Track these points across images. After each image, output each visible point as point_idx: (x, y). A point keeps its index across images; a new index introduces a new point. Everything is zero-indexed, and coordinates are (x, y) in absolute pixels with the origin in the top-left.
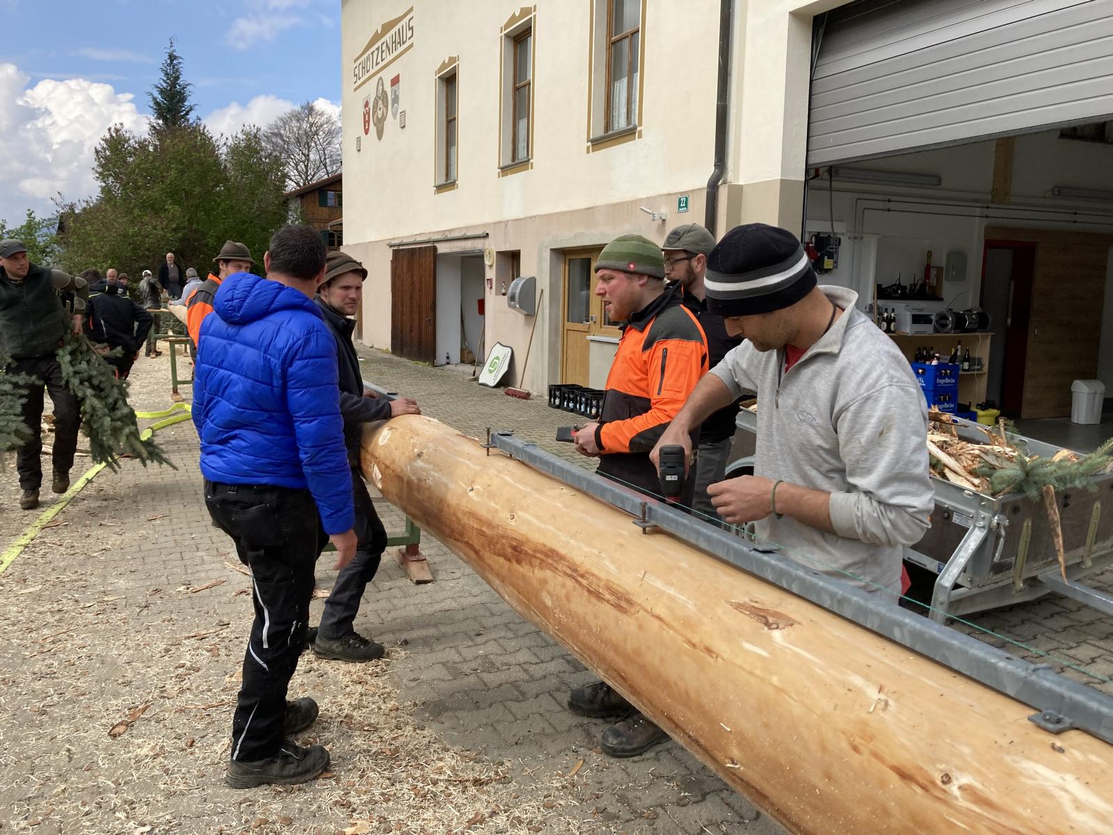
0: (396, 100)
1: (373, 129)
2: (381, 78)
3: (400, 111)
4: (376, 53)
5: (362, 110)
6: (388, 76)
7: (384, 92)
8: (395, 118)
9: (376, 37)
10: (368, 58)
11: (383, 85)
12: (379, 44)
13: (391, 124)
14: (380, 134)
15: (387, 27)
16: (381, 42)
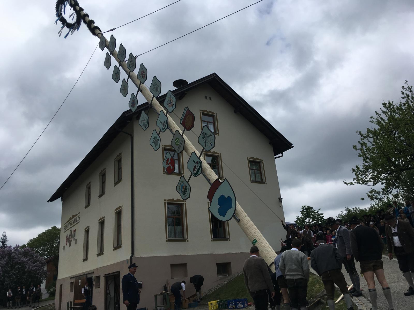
0: (75, 236)
1: (68, 244)
2: (71, 230)
3: (76, 239)
4: (70, 223)
5: (65, 238)
6: (73, 229)
7: (72, 234)
9: (71, 219)
10: (68, 224)
11: (71, 232)
13: (73, 242)
14: (70, 245)
15: (74, 216)
16: (72, 220)
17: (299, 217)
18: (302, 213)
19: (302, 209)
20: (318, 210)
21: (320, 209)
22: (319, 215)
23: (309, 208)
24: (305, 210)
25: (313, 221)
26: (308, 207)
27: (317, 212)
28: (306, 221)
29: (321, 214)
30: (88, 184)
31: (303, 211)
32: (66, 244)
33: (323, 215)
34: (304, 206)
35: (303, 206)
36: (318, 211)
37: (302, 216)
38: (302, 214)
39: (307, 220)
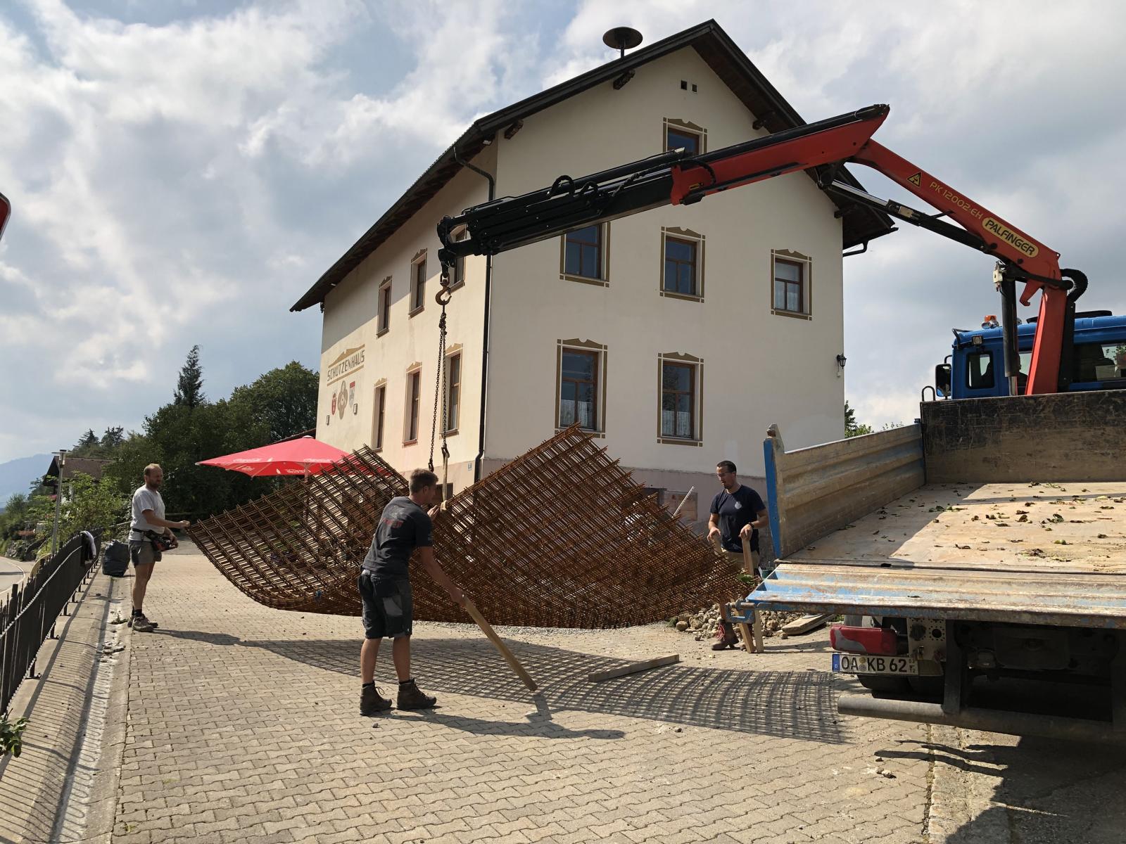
0: (352, 396)
1: (337, 411)
2: (344, 381)
3: (354, 403)
4: (342, 366)
5: (330, 399)
6: (348, 380)
7: (345, 390)
8: (351, 407)
9: (342, 356)
10: (337, 368)
11: (345, 385)
12: (344, 360)
13: (348, 410)
14: (341, 416)
15: (350, 352)
16: (346, 359)
30: (384, 282)
32: (333, 413)
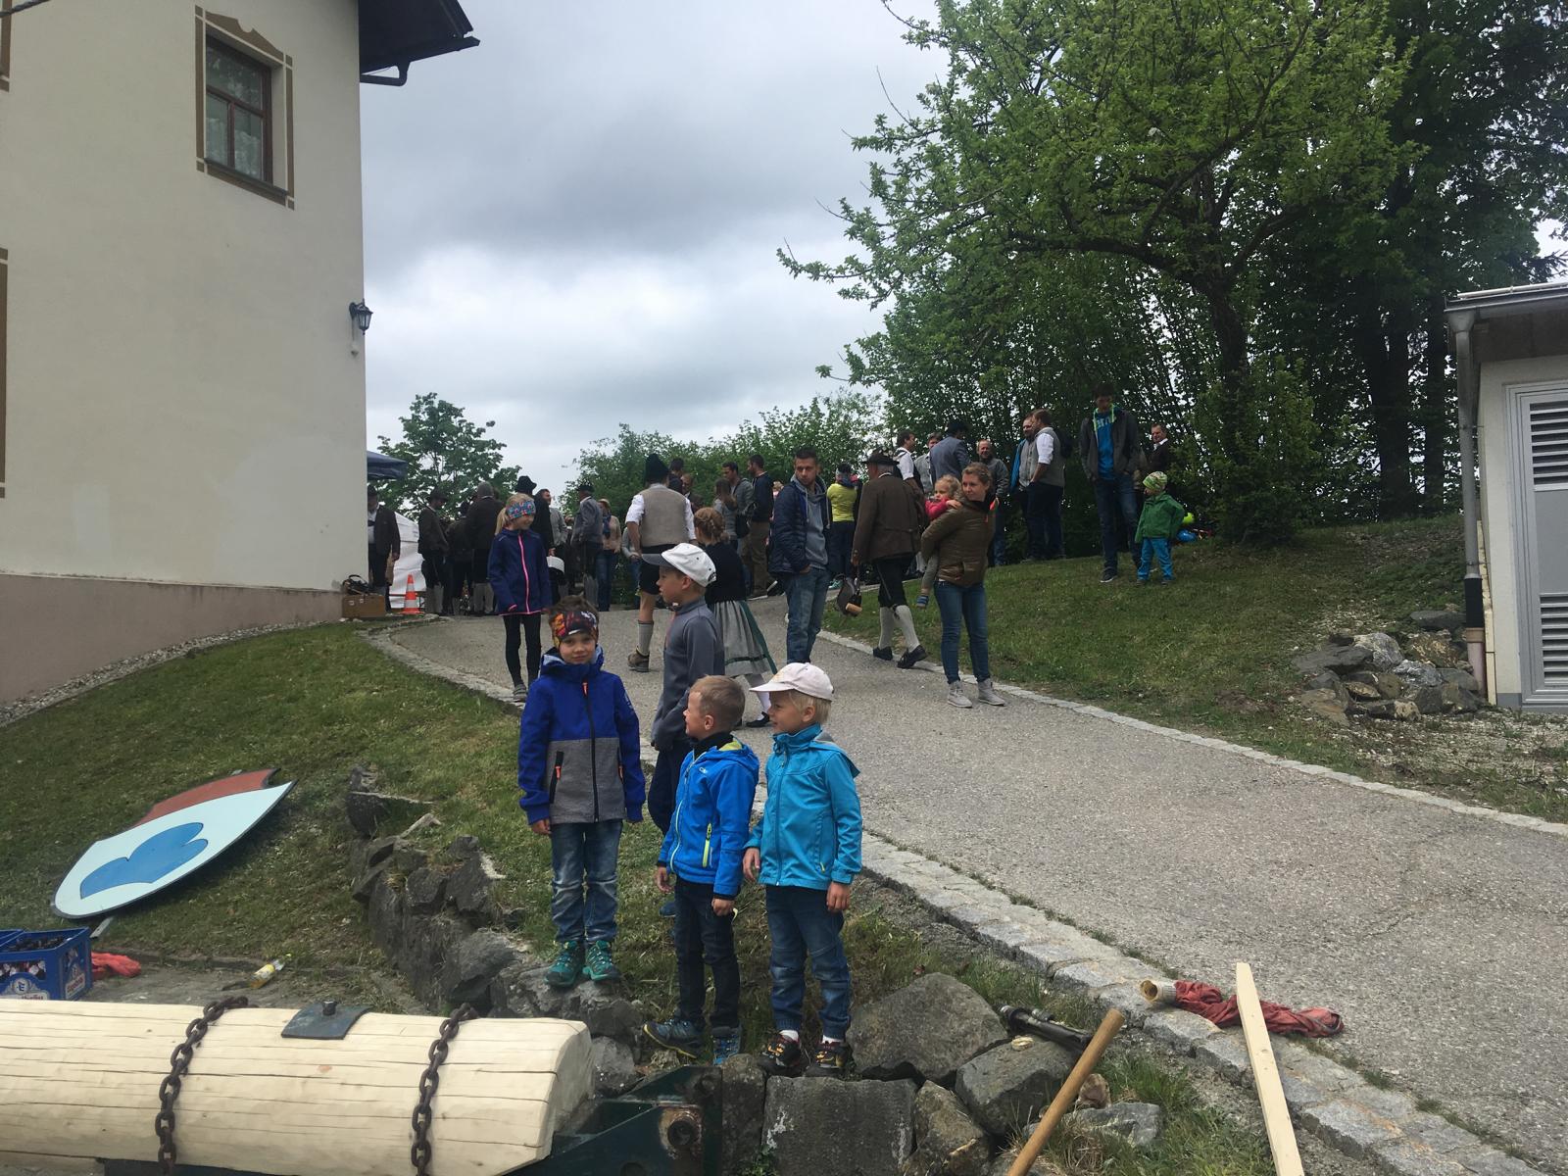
17: (392, 445)
18: (411, 426)
19: (412, 408)
20: (484, 426)
21: (491, 424)
22: (482, 445)
23: (450, 410)
24: (424, 417)
25: (448, 469)
26: (442, 403)
27: (477, 435)
28: (420, 465)
29: (495, 445)
31: (415, 418)
33: (502, 452)
34: (426, 394)
35: (418, 397)
36: (481, 431)
37: (406, 441)
38: (406, 433)
39: (426, 462)
